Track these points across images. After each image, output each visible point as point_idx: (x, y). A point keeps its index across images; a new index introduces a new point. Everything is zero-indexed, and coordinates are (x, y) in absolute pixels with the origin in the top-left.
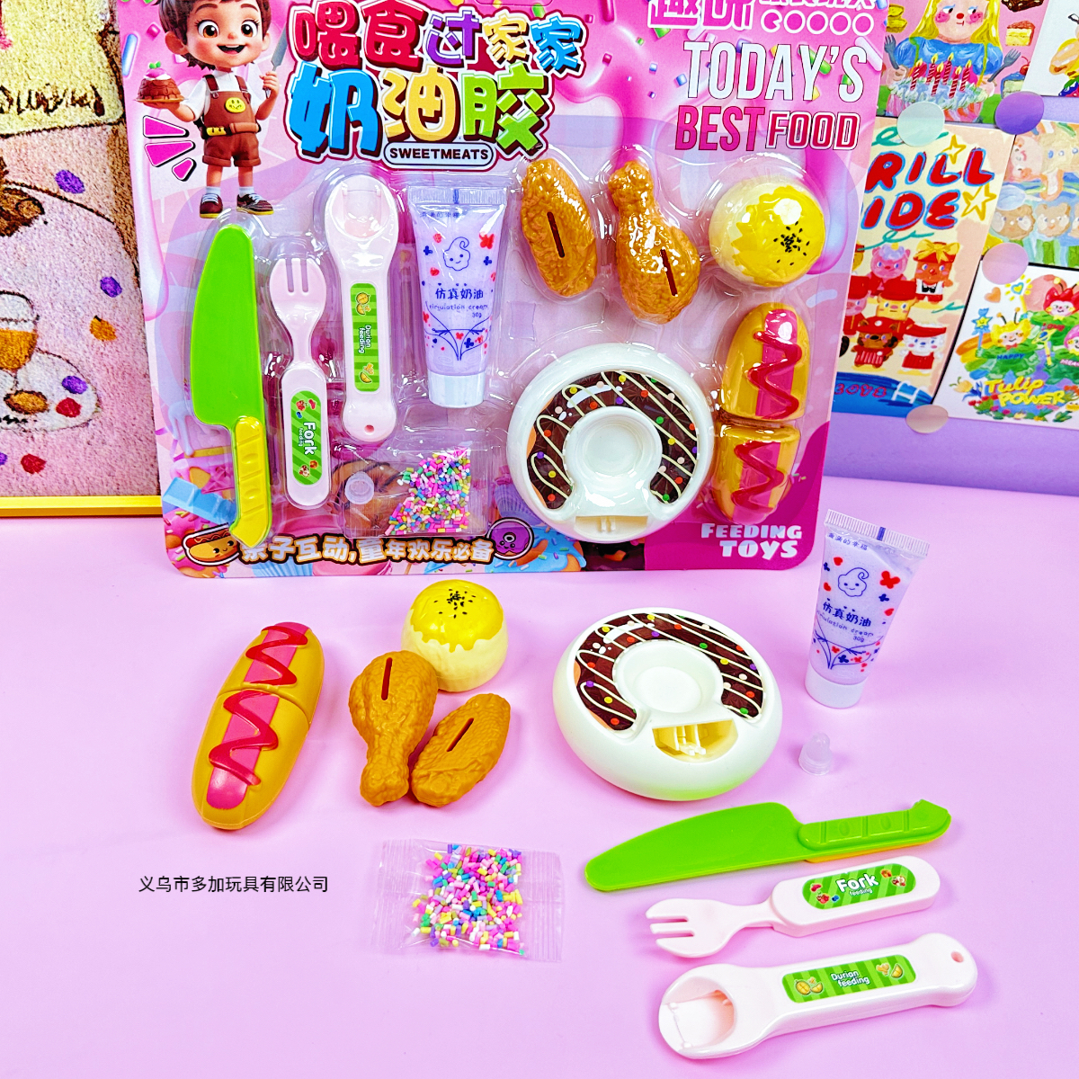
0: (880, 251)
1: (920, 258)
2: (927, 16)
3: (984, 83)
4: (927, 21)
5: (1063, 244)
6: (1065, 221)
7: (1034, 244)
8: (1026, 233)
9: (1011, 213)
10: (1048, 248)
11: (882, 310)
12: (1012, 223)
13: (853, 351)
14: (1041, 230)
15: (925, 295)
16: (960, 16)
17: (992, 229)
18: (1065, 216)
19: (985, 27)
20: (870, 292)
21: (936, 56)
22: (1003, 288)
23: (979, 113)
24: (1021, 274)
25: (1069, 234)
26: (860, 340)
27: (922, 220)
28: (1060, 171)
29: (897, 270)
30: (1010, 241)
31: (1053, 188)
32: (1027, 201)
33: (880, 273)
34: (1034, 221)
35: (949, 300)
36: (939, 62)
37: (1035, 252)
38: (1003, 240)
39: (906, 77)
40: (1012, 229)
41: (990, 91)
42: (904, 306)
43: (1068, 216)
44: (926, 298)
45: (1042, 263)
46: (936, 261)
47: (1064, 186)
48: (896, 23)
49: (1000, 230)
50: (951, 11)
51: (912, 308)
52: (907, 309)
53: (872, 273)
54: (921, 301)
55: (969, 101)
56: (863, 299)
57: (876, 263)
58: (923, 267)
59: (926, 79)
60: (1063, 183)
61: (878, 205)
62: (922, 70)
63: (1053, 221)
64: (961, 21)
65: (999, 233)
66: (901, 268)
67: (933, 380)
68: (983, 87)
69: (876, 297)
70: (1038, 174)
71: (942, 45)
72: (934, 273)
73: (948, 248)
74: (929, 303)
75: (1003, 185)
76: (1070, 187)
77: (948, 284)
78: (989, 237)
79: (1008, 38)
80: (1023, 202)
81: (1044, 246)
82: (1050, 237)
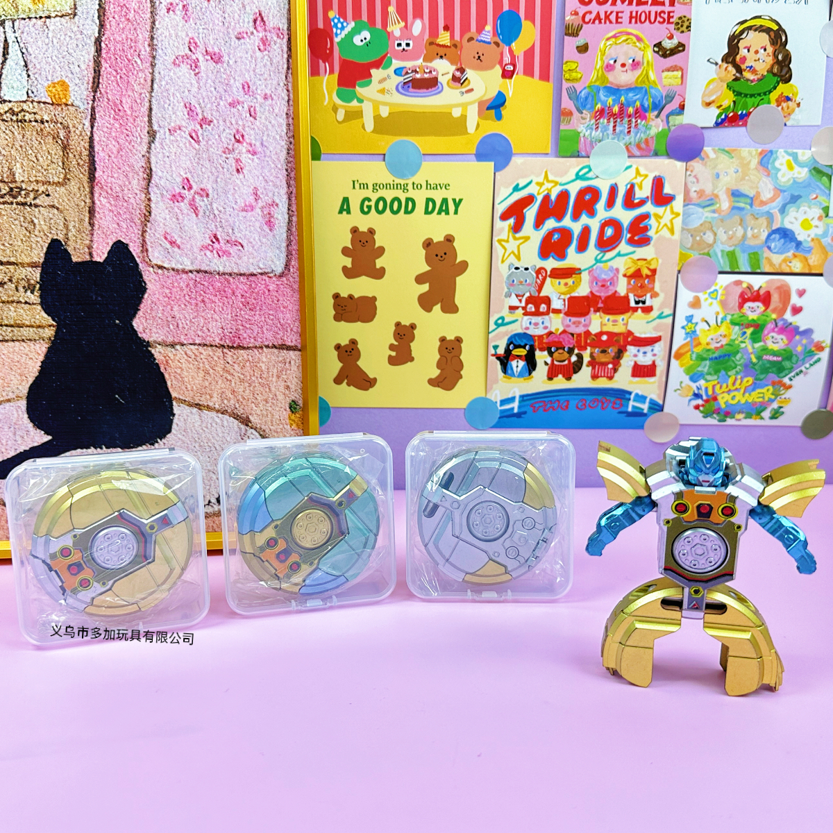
0: (594, 272)
1: (628, 274)
2: (598, 67)
3: (653, 120)
4: (598, 72)
5: (744, 251)
6: (740, 232)
7: (719, 255)
8: (711, 246)
9: (695, 230)
10: (731, 256)
11: (605, 325)
12: (698, 238)
13: (588, 366)
14: (722, 241)
15: (637, 308)
16: (623, 65)
17: (682, 246)
18: (740, 227)
19: (645, 72)
20: (592, 309)
21: (610, 101)
22: (703, 296)
23: (653, 146)
24: (713, 282)
25: (746, 243)
26: (592, 355)
27: (623, 240)
28: (728, 189)
29: (611, 288)
30: (700, 254)
31: (725, 204)
32: (707, 217)
33: (597, 291)
34: (715, 234)
35: (659, 309)
36: (614, 105)
37: (721, 261)
38: (693, 255)
39: (590, 121)
40: (699, 243)
41: (659, 127)
42: (623, 320)
43: (742, 227)
44: (640, 310)
45: (729, 270)
46: (641, 276)
47: (734, 201)
48: (574, 75)
49: (689, 245)
50: (615, 61)
51: (630, 320)
52: (625, 322)
53: (591, 292)
54: (636, 313)
55: (643, 136)
56: (588, 317)
57: (592, 283)
58: (632, 282)
59: (606, 121)
60: (733, 199)
61: (586, 231)
62: (601, 113)
63: (731, 233)
64: (625, 69)
65: (688, 249)
66: (614, 285)
67: (659, 387)
68: (653, 123)
69: (598, 314)
70: (711, 193)
71: (614, 91)
72: (642, 287)
73: (649, 263)
74: (643, 315)
75: (684, 206)
76: (738, 202)
77: (655, 295)
78: (681, 253)
79: (664, 80)
80: (703, 219)
81: (727, 255)
82: (731, 246)
